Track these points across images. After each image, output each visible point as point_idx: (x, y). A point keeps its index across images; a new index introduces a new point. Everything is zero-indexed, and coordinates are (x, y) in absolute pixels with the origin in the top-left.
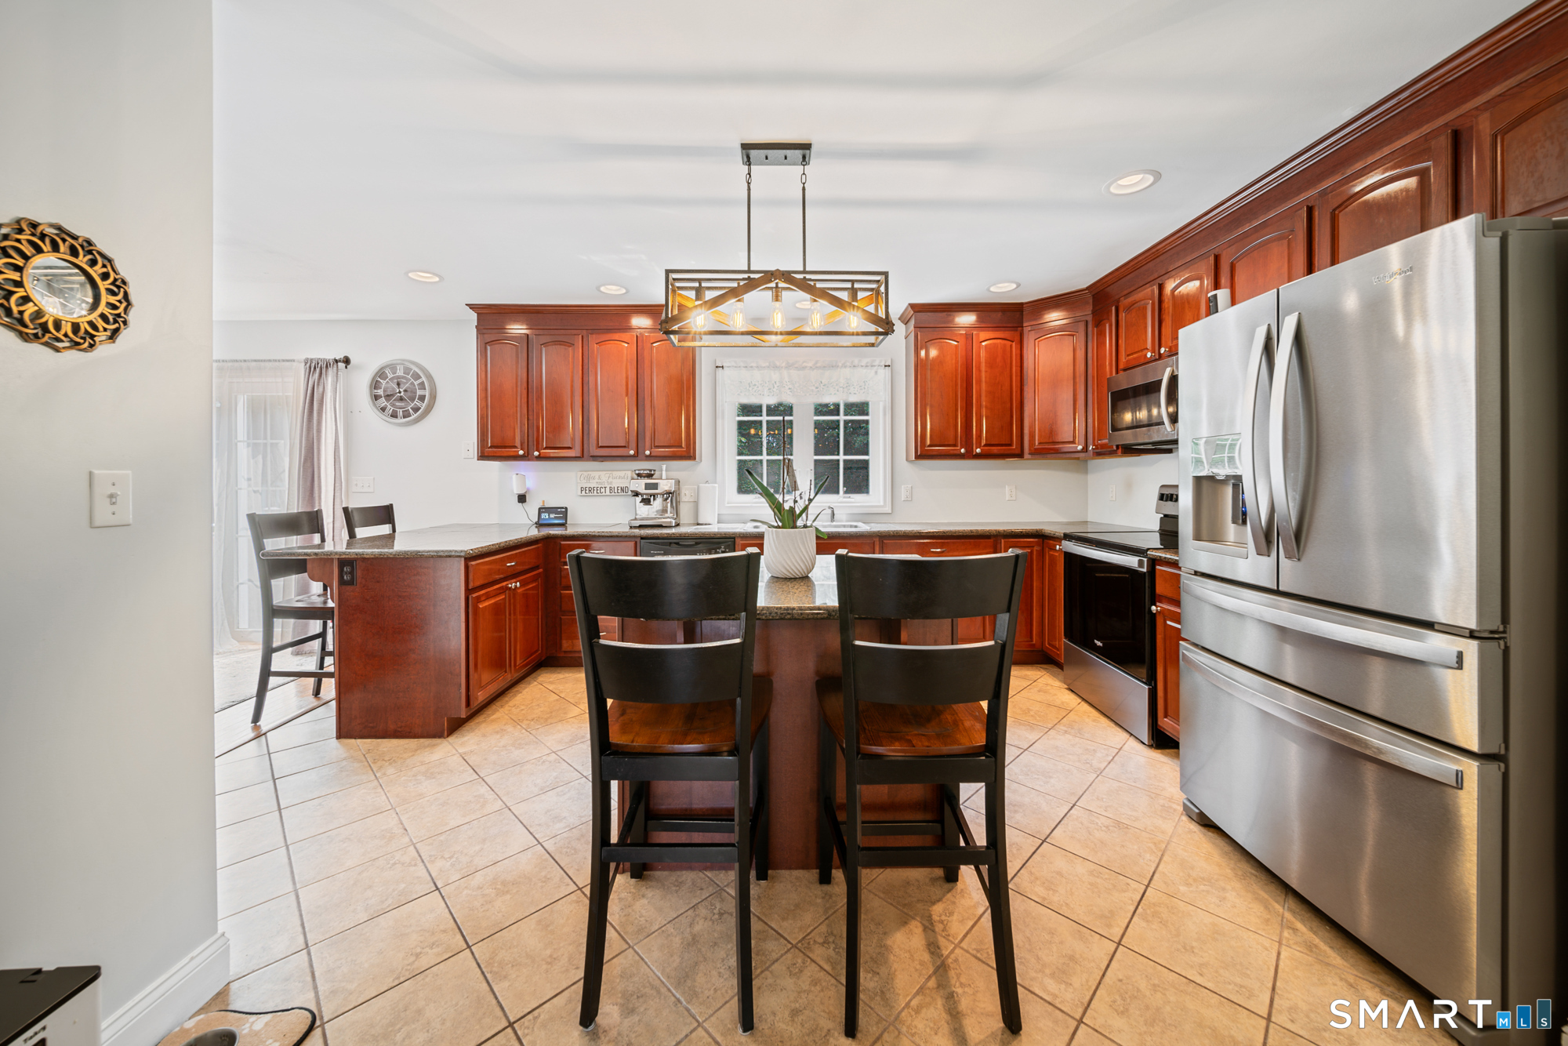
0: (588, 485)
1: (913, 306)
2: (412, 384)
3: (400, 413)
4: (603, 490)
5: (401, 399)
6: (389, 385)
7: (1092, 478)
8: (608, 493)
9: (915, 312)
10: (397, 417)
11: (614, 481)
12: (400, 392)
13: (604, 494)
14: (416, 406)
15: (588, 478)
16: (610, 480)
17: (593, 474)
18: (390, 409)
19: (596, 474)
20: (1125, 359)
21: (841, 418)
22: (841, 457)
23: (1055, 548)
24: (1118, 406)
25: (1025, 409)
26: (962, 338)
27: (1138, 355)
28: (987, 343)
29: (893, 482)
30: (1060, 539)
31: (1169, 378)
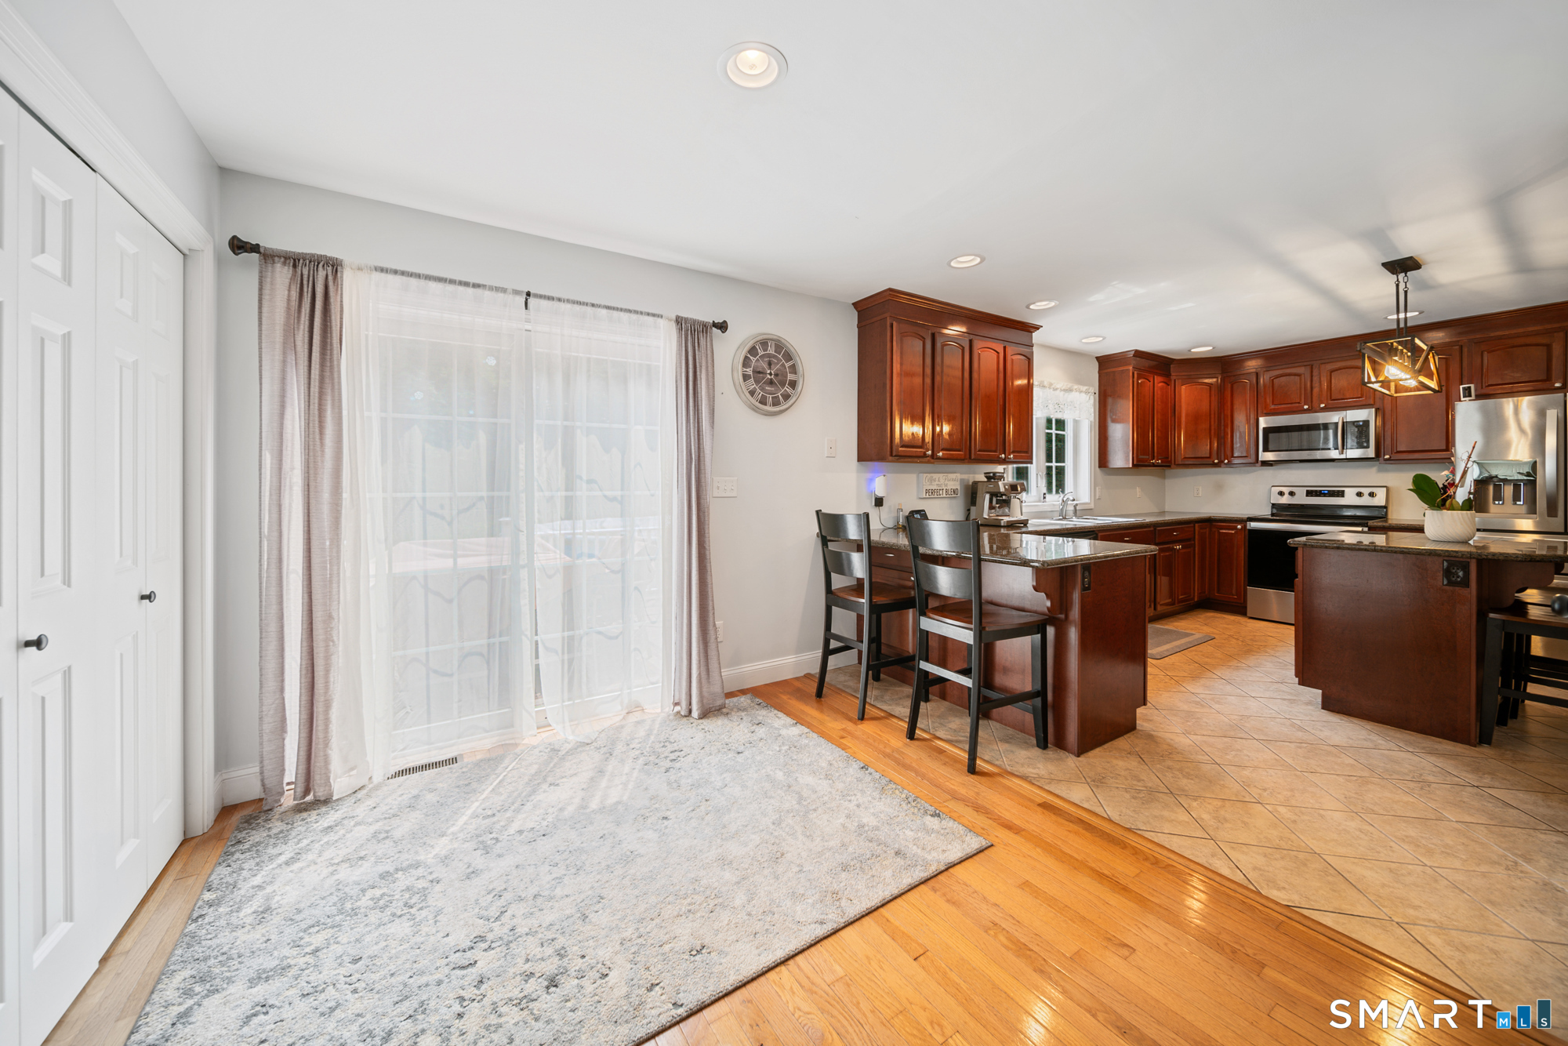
0: (931, 488)
2: (783, 365)
3: (770, 398)
4: (940, 492)
5: (771, 382)
6: (759, 364)
7: (1168, 482)
8: (945, 495)
9: (1134, 356)
10: (766, 404)
11: (949, 483)
12: (771, 374)
13: (941, 496)
14: (785, 393)
15: (931, 480)
16: (946, 482)
18: (759, 393)
19: (936, 477)
20: (1273, 407)
21: (1054, 431)
22: (1054, 464)
23: (1235, 528)
24: (1271, 436)
25: (1173, 433)
26: (1152, 380)
27: (1289, 405)
28: (1160, 384)
29: (1095, 484)
30: (1244, 521)
31: (1343, 423)
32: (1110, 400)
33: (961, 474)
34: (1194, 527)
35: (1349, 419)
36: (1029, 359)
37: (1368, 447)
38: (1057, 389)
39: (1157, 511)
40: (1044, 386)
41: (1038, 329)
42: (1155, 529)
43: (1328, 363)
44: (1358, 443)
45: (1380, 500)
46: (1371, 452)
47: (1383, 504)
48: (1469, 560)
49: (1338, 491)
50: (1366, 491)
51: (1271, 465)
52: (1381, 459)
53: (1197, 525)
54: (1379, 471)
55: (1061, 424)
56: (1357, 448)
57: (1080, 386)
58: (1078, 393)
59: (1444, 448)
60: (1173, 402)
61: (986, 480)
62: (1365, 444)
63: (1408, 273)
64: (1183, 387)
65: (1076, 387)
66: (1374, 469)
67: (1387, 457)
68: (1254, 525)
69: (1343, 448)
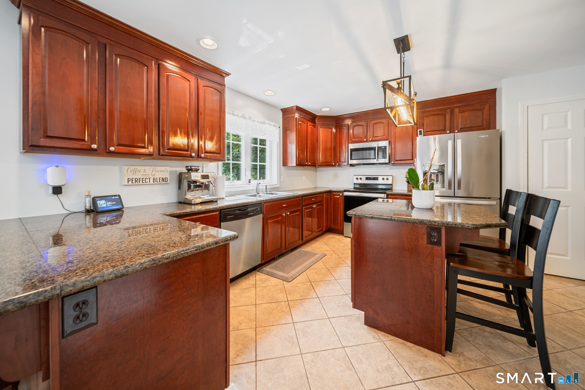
0: (134, 177)
1: (297, 107)
4: (147, 180)
7: (318, 173)
8: (152, 182)
9: (296, 109)
11: (157, 173)
13: (148, 183)
15: (135, 171)
16: (154, 173)
17: (139, 168)
19: (142, 168)
20: (354, 139)
21: (258, 146)
22: (258, 163)
23: (339, 195)
24: (353, 152)
25: (317, 150)
26: (306, 123)
27: (359, 139)
28: (310, 126)
29: (280, 175)
30: (342, 192)
31: (378, 147)
32: (288, 132)
33: (170, 167)
34: (323, 195)
35: (380, 146)
36: (221, 93)
37: (386, 158)
38: (255, 121)
39: (313, 187)
40: (245, 118)
41: (228, 75)
42: (302, 198)
43: (373, 120)
44: (383, 156)
45: (390, 182)
46: (387, 161)
47: (391, 183)
48: (441, 227)
49: (376, 177)
50: (385, 177)
51: (354, 166)
52: (391, 163)
53: (324, 194)
54: (390, 169)
55: (263, 142)
56: (383, 158)
57: (270, 122)
58: (269, 126)
59: (411, 159)
60: (317, 136)
61: (186, 171)
62: (385, 157)
63: (405, 53)
64: (321, 129)
65: (267, 122)
66: (388, 168)
67: (393, 162)
68: (346, 194)
69: (378, 159)
